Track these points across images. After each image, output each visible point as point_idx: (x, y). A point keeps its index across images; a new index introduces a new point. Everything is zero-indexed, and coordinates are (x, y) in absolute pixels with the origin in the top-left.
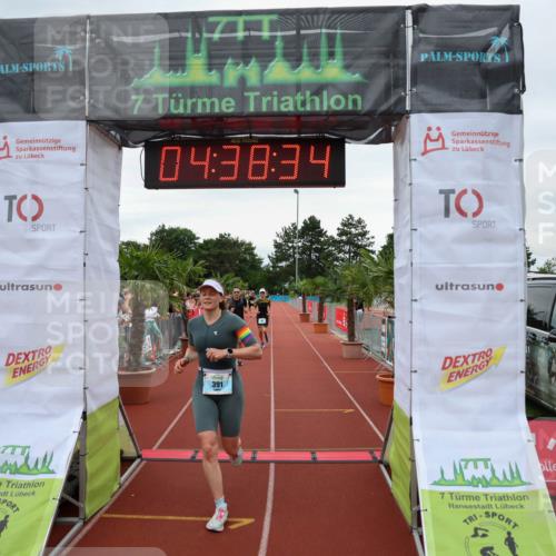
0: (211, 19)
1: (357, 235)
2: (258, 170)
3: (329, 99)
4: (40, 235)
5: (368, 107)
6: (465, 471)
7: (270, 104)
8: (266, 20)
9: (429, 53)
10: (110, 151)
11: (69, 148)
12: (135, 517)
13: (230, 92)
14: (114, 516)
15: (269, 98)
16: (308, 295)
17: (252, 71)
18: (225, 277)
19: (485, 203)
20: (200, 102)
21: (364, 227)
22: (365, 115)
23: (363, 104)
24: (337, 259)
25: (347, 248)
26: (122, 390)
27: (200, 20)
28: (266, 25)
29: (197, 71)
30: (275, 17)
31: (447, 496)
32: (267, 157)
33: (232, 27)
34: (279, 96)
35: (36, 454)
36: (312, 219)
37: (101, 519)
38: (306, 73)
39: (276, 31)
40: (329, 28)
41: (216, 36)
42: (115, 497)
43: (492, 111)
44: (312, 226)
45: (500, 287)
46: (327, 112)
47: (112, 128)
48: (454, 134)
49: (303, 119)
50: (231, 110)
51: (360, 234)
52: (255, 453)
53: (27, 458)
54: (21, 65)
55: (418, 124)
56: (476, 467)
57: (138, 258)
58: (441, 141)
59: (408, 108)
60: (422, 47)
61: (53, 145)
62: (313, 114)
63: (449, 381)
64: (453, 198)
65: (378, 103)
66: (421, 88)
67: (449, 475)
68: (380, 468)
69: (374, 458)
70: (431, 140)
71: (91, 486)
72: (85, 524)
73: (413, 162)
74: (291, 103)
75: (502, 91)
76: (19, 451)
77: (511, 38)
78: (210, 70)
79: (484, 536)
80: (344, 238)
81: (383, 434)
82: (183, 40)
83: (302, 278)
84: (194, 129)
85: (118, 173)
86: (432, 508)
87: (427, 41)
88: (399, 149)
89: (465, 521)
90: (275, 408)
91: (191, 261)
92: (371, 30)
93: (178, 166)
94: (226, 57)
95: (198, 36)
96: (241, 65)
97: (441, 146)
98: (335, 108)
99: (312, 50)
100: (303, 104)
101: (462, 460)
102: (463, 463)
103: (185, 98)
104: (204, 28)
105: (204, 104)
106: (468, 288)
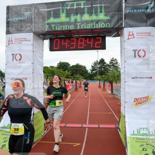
0: (67, 3)
2: (81, 45)
4: (21, 64)
5: (112, 26)
7: (84, 26)
9: (129, 10)
10: (41, 41)
11: (29, 41)
12: (47, 142)
14: (42, 142)
15: (83, 25)
16: (101, 80)
17: (78, 17)
18: (77, 75)
21: (117, 61)
22: (111, 29)
23: (110, 26)
24: (109, 70)
25: (112, 67)
27: (64, 3)
28: (82, 4)
29: (63, 18)
30: (85, 2)
31: (135, 139)
32: (83, 42)
33: (73, 5)
34: (86, 24)
36: (102, 59)
37: (38, 143)
38: (94, 17)
39: (85, 6)
41: (68, 8)
42: (43, 137)
43: (149, 26)
44: (102, 61)
45: (151, 78)
46: (100, 28)
47: (41, 35)
48: (137, 33)
49: (93, 30)
50: (73, 28)
51: (116, 63)
52: (82, 125)
54: (15, 18)
55: (126, 31)
56: (144, 130)
58: (133, 35)
59: (123, 26)
60: (127, 8)
61: (24, 40)
62: (96, 29)
63: (136, 105)
64: (137, 52)
65: (115, 24)
66: (127, 20)
67: (136, 132)
68: (117, 130)
69: (116, 127)
70: (130, 35)
71: (36, 133)
72: (34, 144)
73: (125, 42)
74: (89, 26)
75: (152, 20)
77: (154, 5)
78: (67, 17)
79: (146, 150)
80: (111, 64)
81: (118, 119)
82: (59, 9)
83: (99, 76)
84: (63, 34)
85: (43, 47)
86: (130, 142)
87: (129, 6)
88: (122, 38)
89: (140, 146)
90: (89, 112)
91: (67, 71)
92: (113, 4)
93: (58, 45)
94: (71, 14)
95: (63, 8)
96: (76, 16)
97: (133, 37)
98: (102, 27)
99: (95, 11)
100: (93, 26)
101: (140, 128)
102: (140, 129)
103: (60, 25)
104: (65, 6)
105: (65, 27)
106: (141, 78)
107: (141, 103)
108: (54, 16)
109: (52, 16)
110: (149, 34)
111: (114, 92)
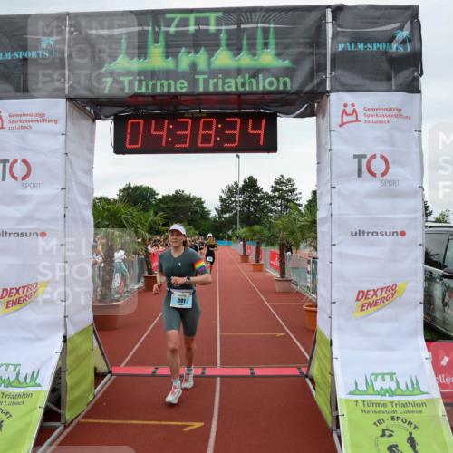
0: (168, 16)
1: (287, 192)
2: (206, 139)
3: (264, 81)
4: (28, 192)
5: (295, 88)
6: (375, 384)
7: (216, 85)
8: (212, 16)
9: (345, 43)
10: (86, 123)
11: (52, 121)
13: (183, 75)
15: (215, 80)
16: (248, 240)
17: (201, 58)
19: (390, 166)
20: (159, 83)
21: (293, 185)
22: (293, 94)
23: (291, 85)
24: (271, 211)
25: (279, 202)
26: (96, 318)
27: (159, 17)
28: (212, 21)
29: (157, 58)
30: (220, 14)
31: (360, 404)
32: (214, 128)
33: (185, 23)
34: (224, 79)
35: (26, 370)
36: (251, 178)
37: (79, 424)
38: (245, 60)
39: (221, 26)
40: (264, 23)
41: (172, 29)
42: (90, 406)
43: (396, 91)
44: (251, 184)
45: (403, 234)
46: (262, 91)
47: (87, 104)
48: (365, 109)
49: (243, 97)
50: (184, 90)
51: (289, 191)
52: (204, 369)
53: (18, 375)
54: (13, 53)
55: (337, 102)
56: (384, 380)
57: (108, 210)
58: (355, 115)
59: (328, 88)
60: (340, 38)
61: (39, 118)
62: (251, 93)
63: (362, 310)
64: (364, 161)
65: (304, 84)
66: (339, 72)
67: (362, 387)
68: (306, 381)
69: (302, 373)
70: (347, 115)
71: (70, 397)
72: (66, 427)
73: (332, 133)
74: (233, 84)
75: (405, 75)
76: (11, 368)
77: (412, 32)
78: (167, 57)
79: (390, 435)
80: (277, 194)
81: (308, 353)
82: (145, 32)
83: (242, 228)
84: (153, 105)
85: (93, 142)
86: (348, 414)
87: (344, 34)
88: (321, 122)
89: (375, 424)
90: (221, 332)
91: (152, 212)
92: (298, 24)
93: (141, 135)
94: (180, 47)
95: (157, 29)
96: (193, 53)
97: (355, 119)
98: (268, 88)
99: (250, 41)
100: (243, 85)
101: (373, 374)
102: (373, 377)
103: (147, 80)
104: (162, 23)
105: (162, 85)
106: (377, 235)
107: (375, 305)
111: (290, 275)
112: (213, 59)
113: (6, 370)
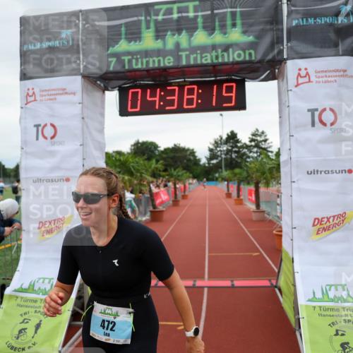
0: (156, 7)
1: (261, 141)
2: (190, 102)
3: (233, 53)
4: (56, 148)
5: (259, 57)
6: (329, 292)
7: (195, 59)
8: (191, 5)
9: (298, 19)
10: (98, 94)
11: (72, 93)
13: (170, 53)
15: (195, 55)
16: (231, 181)
17: (183, 39)
18: (177, 170)
20: (151, 60)
21: (266, 136)
22: (257, 63)
23: (255, 56)
24: (249, 157)
25: (255, 150)
27: (150, 8)
28: (191, 9)
29: (148, 41)
30: (197, 3)
31: (317, 309)
32: (195, 93)
33: (169, 12)
34: (201, 54)
36: (232, 132)
38: (218, 38)
39: (198, 12)
40: (231, 8)
41: (160, 18)
43: (343, 55)
44: (232, 137)
45: (350, 171)
46: (232, 62)
47: (98, 79)
48: (316, 72)
49: (216, 68)
50: (171, 64)
51: (263, 141)
52: (195, 281)
53: (52, 286)
55: (292, 66)
56: (337, 290)
57: (120, 160)
58: (308, 77)
59: (285, 57)
60: (294, 16)
61: (61, 92)
62: (223, 64)
63: (318, 234)
64: (317, 114)
65: (266, 54)
66: (294, 43)
67: (319, 295)
68: (275, 291)
69: (272, 284)
70: (301, 77)
73: (290, 92)
74: (209, 58)
75: (349, 42)
76: (47, 281)
78: (157, 39)
79: (343, 335)
80: (253, 143)
81: (277, 267)
82: (140, 21)
83: (226, 170)
84: (148, 77)
85: (103, 108)
86: (308, 317)
88: (281, 83)
89: (330, 325)
90: (209, 252)
91: (154, 161)
92: (260, 7)
94: (166, 31)
95: (148, 18)
96: (177, 35)
97: (308, 80)
98: (237, 59)
99: (222, 23)
101: (327, 285)
102: (328, 288)
103: (142, 58)
104: (152, 13)
105: (154, 61)
106: (329, 173)
107: (328, 230)
108: (128, 37)
109: (123, 36)
110: (344, 73)
111: (263, 207)
112: (192, 39)
113: (43, 282)
